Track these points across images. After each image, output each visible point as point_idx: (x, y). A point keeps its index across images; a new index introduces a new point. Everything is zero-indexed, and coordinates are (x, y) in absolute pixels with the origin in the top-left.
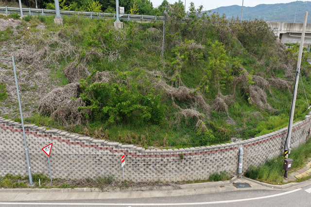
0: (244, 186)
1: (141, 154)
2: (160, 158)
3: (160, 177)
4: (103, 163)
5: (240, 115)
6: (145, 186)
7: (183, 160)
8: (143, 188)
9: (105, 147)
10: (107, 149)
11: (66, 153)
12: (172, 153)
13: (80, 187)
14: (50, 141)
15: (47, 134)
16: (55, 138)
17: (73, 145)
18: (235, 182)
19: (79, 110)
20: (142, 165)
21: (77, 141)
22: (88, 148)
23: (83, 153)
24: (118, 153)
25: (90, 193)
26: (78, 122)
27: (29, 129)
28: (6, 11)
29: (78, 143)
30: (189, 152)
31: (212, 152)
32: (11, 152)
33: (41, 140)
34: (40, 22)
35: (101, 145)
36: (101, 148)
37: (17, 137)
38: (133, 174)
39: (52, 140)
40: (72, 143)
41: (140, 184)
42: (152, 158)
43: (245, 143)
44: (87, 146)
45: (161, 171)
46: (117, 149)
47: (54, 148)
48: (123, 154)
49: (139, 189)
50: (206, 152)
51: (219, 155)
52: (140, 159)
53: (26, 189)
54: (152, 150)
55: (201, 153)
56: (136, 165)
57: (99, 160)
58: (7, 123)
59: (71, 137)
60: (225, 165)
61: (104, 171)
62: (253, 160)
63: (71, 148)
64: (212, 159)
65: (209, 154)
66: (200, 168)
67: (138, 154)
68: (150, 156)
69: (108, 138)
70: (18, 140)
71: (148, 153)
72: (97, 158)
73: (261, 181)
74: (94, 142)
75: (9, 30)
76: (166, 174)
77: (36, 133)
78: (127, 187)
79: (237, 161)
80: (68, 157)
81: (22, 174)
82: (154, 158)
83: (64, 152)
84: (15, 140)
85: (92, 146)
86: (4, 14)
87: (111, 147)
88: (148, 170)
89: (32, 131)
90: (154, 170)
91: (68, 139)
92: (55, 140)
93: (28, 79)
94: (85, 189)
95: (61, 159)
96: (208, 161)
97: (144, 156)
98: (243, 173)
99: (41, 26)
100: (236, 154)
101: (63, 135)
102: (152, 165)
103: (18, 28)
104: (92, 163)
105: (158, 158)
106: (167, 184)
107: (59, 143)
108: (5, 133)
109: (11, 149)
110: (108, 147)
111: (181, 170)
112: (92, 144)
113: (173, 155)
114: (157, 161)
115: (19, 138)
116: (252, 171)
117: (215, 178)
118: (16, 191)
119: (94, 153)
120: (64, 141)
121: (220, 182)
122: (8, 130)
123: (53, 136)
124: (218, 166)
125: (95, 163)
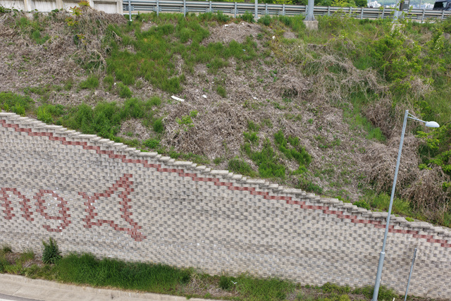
11: (436, 260)
14: (414, 240)
15: (411, 229)
16: (423, 236)
19: (445, 188)
27: (384, 220)
28: (235, 10)
33: (398, 237)
34: (285, 27)
63: (447, 253)
70: (360, 235)
77: (394, 226)
80: (437, 266)
83: (433, 258)
84: (354, 235)
95: (425, 268)
99: (289, 33)
103: (259, 37)
108: (340, 223)
115: (362, 233)
120: (437, 241)
122: (347, 220)
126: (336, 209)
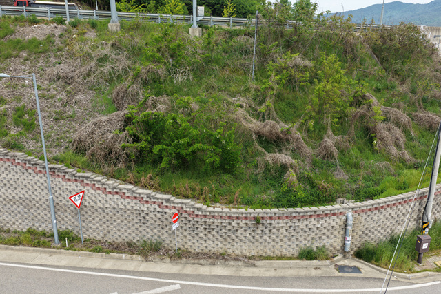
0: (350, 270)
1: (200, 213)
2: (227, 221)
3: (227, 247)
4: (149, 222)
5: (357, 166)
6: (205, 258)
7: (261, 225)
8: (202, 261)
9: (152, 200)
10: (155, 203)
11: (102, 206)
12: (244, 215)
13: (117, 253)
14: (82, 188)
15: (77, 178)
16: (87, 184)
17: (110, 196)
18: (339, 264)
19: (123, 148)
20: (201, 228)
21: (115, 190)
22: (129, 200)
23: (123, 207)
24: (170, 209)
25: (130, 262)
26: (121, 165)
27: (56, 171)
28: (49, 14)
29: (117, 193)
30: (269, 215)
31: (303, 217)
32: (34, 199)
33: (70, 186)
34: (90, 28)
35: (147, 197)
36: (147, 202)
37: (42, 181)
38: (190, 240)
39: (84, 187)
40: (110, 193)
41: (198, 255)
42: (215, 221)
43: (356, 208)
44: (128, 197)
45: (229, 240)
46: (168, 204)
47: (87, 198)
48: (177, 212)
49: (196, 261)
50: (295, 217)
51: (315, 222)
52: (199, 220)
53: (49, 249)
54: (216, 209)
55: (287, 217)
56: (193, 228)
57: (144, 217)
58: (29, 161)
59: (108, 185)
60: (323, 237)
61: (151, 233)
62: (370, 234)
63: (108, 200)
64: (304, 227)
65: (299, 220)
66: (286, 240)
67: (196, 213)
68: (213, 216)
69: (159, 188)
70: (42, 184)
71: (210, 212)
72: (142, 215)
73: (378, 266)
74: (137, 193)
75: (49, 40)
76: (235, 244)
77: (65, 176)
78: (180, 257)
79: (342, 232)
80: (104, 211)
81: (47, 229)
82: (219, 221)
83: (99, 204)
84: (38, 184)
85: (136, 198)
86: (45, 18)
87: (160, 201)
88: (210, 236)
89: (59, 174)
90: (219, 237)
91: (104, 186)
92: (88, 188)
93: (64, 105)
94: (124, 255)
95: (96, 214)
96: (298, 230)
97: (205, 216)
98: (352, 252)
99: (91, 34)
100: (341, 223)
101: (99, 181)
102: (215, 230)
103: (61, 36)
104: (134, 221)
105: (224, 221)
106: (237, 259)
107: (93, 192)
108: (26, 174)
109: (33, 196)
110: (156, 200)
111: (257, 240)
112: (135, 195)
113: (246, 218)
114: (223, 224)
115: (44, 182)
116: (367, 250)
117: (308, 255)
118: (37, 251)
119: (138, 208)
120: (99, 188)
121: (315, 262)
122: (30, 171)
123: (85, 181)
124: (313, 238)
125: (138, 221)
126: (20, 161)
